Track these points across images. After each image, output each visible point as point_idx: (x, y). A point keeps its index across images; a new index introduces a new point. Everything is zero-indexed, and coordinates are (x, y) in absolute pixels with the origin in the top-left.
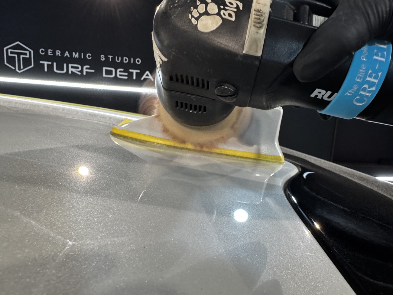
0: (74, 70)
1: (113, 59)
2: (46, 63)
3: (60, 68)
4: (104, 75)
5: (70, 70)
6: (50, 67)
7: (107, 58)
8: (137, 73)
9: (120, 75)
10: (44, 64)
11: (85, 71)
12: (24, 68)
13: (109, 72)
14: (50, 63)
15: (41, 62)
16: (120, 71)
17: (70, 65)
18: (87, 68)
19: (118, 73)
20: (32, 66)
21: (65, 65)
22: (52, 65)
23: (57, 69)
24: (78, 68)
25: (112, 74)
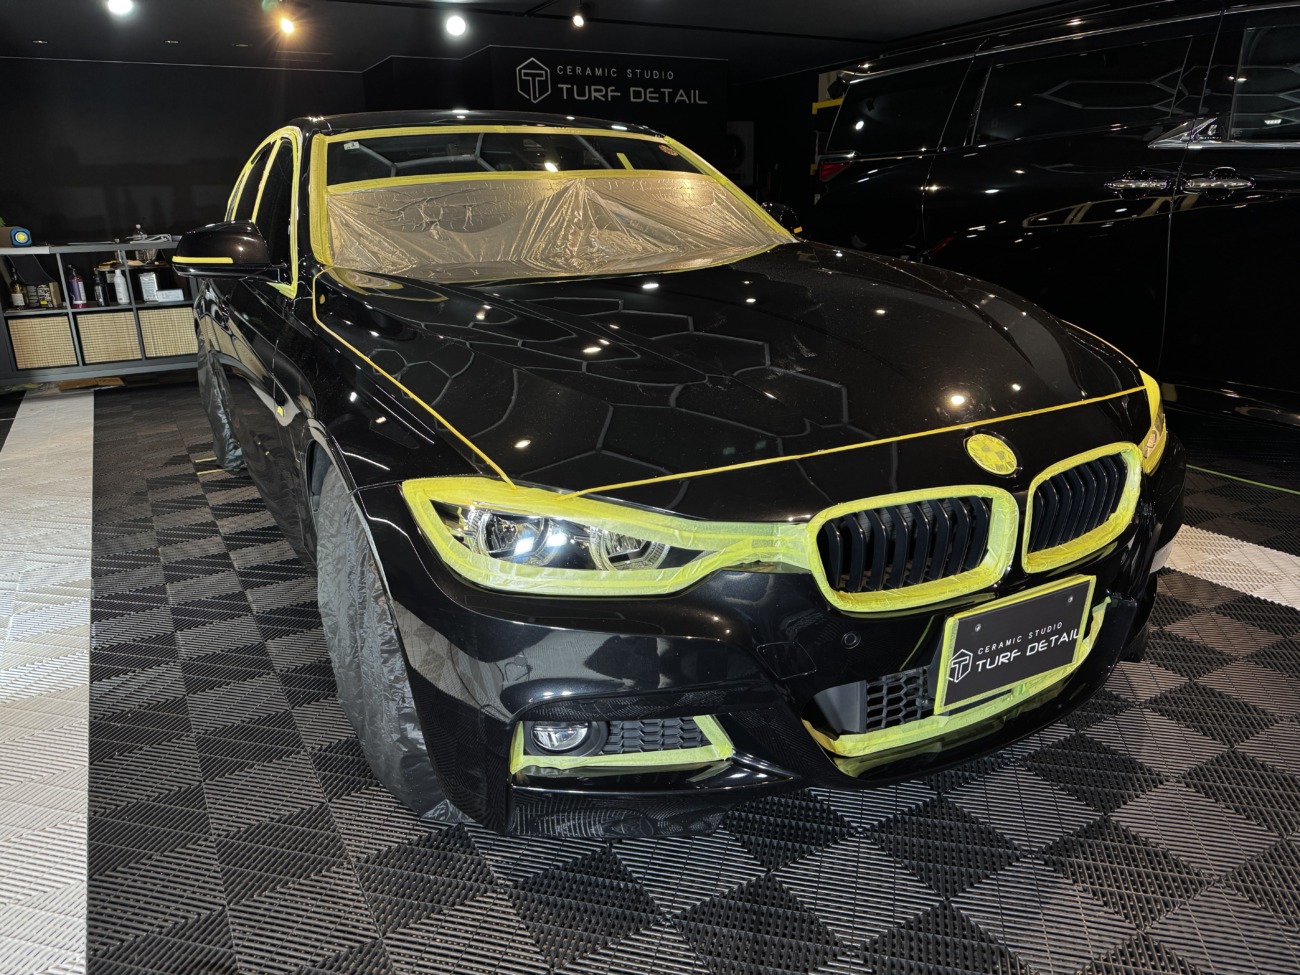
0: (597, 94)
1: (642, 73)
2: (565, 86)
3: (581, 93)
4: (632, 100)
5: (594, 94)
6: (570, 91)
7: (634, 73)
8: (669, 92)
9: (651, 98)
10: (562, 88)
11: (610, 94)
12: (540, 96)
13: (637, 95)
14: (569, 86)
15: (560, 86)
16: (650, 92)
17: (593, 88)
18: (612, 91)
19: (648, 95)
20: (550, 92)
21: (587, 87)
22: (572, 87)
23: (578, 95)
24: (601, 91)
25: (640, 98)
